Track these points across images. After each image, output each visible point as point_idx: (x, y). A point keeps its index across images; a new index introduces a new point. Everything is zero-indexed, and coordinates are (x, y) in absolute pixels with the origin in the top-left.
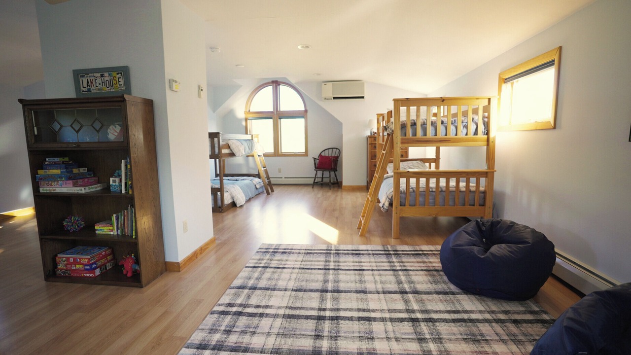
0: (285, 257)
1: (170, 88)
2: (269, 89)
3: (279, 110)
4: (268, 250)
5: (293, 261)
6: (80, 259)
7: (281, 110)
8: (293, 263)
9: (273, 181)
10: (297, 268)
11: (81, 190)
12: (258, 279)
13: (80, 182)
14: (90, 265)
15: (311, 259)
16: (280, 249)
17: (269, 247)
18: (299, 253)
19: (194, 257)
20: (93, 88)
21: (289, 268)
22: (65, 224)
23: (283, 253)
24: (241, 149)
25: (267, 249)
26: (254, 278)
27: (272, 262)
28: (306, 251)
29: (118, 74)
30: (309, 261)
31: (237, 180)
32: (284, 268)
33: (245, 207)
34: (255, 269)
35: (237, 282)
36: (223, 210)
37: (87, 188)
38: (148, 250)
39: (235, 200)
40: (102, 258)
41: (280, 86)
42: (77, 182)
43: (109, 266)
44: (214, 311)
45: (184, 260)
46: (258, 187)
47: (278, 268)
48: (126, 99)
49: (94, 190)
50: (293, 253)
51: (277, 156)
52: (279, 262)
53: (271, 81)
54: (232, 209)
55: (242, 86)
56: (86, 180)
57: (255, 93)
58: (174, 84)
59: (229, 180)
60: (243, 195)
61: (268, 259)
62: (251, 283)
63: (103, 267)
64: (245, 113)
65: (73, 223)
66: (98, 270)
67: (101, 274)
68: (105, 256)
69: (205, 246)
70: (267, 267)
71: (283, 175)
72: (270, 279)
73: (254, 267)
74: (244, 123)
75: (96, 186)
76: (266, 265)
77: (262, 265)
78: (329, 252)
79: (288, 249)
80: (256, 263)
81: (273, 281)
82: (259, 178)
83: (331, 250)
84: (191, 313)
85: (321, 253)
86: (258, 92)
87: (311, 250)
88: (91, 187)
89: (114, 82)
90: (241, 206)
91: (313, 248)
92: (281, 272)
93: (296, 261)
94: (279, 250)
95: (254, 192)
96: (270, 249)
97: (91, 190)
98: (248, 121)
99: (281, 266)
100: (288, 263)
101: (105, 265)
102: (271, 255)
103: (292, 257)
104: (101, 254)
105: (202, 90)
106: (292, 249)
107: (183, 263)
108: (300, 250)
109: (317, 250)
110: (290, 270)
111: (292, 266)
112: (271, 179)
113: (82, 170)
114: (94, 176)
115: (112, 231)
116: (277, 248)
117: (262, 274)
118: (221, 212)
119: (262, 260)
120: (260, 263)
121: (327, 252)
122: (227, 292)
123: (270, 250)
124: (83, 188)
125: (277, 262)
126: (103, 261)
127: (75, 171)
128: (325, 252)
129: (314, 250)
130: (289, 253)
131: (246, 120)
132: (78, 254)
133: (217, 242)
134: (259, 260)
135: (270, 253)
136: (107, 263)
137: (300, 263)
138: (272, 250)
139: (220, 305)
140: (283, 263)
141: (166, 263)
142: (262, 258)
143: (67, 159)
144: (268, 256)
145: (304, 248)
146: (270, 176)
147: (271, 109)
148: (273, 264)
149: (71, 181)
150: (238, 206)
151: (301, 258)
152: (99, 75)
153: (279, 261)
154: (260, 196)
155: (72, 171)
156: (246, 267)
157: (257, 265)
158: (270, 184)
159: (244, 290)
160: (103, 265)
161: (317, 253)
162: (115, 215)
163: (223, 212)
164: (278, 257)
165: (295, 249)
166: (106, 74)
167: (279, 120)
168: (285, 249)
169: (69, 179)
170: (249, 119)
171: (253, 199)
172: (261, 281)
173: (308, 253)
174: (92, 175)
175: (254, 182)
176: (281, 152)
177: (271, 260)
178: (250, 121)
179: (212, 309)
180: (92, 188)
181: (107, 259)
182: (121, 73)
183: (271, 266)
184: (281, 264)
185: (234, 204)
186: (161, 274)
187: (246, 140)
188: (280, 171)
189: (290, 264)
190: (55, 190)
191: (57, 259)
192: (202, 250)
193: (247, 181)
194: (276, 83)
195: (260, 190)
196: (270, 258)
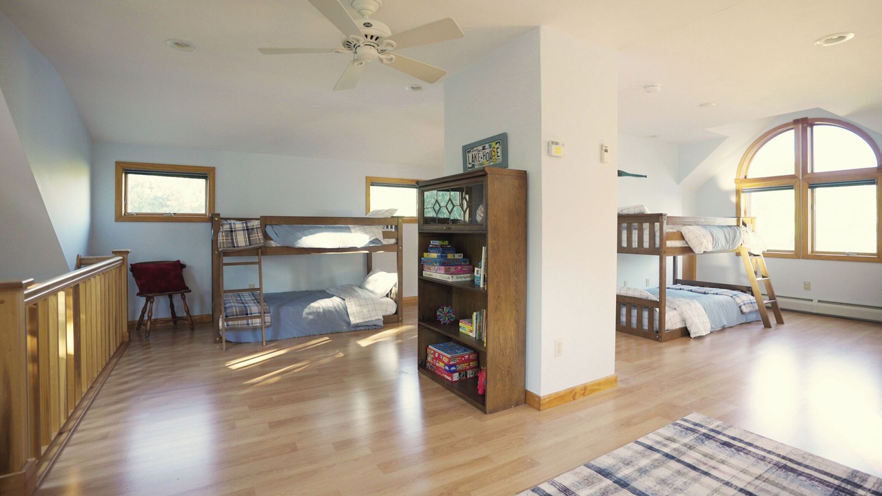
0: (723, 454)
1: (548, 152)
2: (789, 137)
3: (809, 171)
4: (696, 428)
5: (737, 468)
6: (443, 356)
7: (816, 170)
8: (735, 472)
9: (782, 303)
10: (736, 488)
11: (449, 278)
12: (643, 471)
13: (452, 269)
14: (450, 366)
15: (785, 483)
16: (724, 435)
17: (703, 424)
18: (763, 459)
19: (570, 396)
20: (476, 163)
21: (717, 479)
22: (438, 313)
23: (725, 444)
24: (705, 241)
25: (696, 425)
26: (637, 467)
27: (691, 453)
28: (784, 462)
29: (497, 143)
30: (777, 485)
31: (705, 293)
32: (706, 474)
33: (707, 340)
34: (649, 452)
35: (604, 462)
36: (660, 337)
37: (455, 276)
38: (500, 366)
39: (688, 325)
40: (464, 362)
41: (815, 127)
42: (449, 268)
43: (470, 374)
44: (539, 489)
45: (550, 396)
46: (745, 309)
47: (694, 468)
48: (488, 172)
49: (463, 280)
50: (748, 453)
51: (802, 258)
52: (704, 459)
53: (791, 120)
54: (680, 339)
55: (725, 138)
56: (459, 267)
57: (758, 145)
58: (554, 147)
59: (691, 291)
60: (706, 319)
61: (685, 445)
62: (624, 472)
63: (462, 373)
64: (737, 181)
65: (444, 314)
66: (457, 374)
67: (460, 381)
68: (469, 361)
69: (593, 385)
70: (672, 458)
71: (815, 295)
72: (663, 482)
73: (650, 448)
74: (734, 199)
75: (466, 275)
76: (674, 454)
77: (666, 450)
78: (849, 487)
79: (741, 441)
80: (659, 443)
81: (667, 488)
82: (753, 295)
83: (860, 487)
84: (512, 474)
85: (822, 482)
86: (763, 144)
87: (799, 464)
88: (459, 276)
89: (493, 153)
90: (700, 338)
91: (807, 463)
92: (695, 480)
93: (744, 471)
94: (720, 437)
95: (735, 318)
96: (702, 426)
97: (459, 280)
98: (743, 195)
99: (703, 468)
100: (722, 467)
101: (465, 371)
102: (697, 439)
103: (739, 461)
104: (463, 357)
105: (606, 151)
106: (750, 445)
107: (547, 400)
108: (769, 452)
109: (816, 470)
110: (716, 484)
111: (727, 479)
112: (778, 299)
113: (457, 256)
114: (470, 264)
115: (471, 331)
116: (717, 429)
117: (656, 465)
118: (657, 340)
119: (674, 441)
120: (665, 445)
121: (843, 485)
122: (577, 470)
123: (700, 429)
124: (450, 276)
125: (699, 456)
126: (464, 366)
127: (450, 256)
128: (837, 482)
129: (807, 467)
130: (739, 450)
131: (738, 193)
132: (443, 350)
133: (620, 385)
134: (668, 439)
135: (696, 435)
136: (468, 369)
137: (749, 478)
138: (704, 431)
139: (553, 484)
140: (713, 463)
141: (526, 392)
142: (675, 437)
143: (446, 243)
144: (689, 439)
145: (783, 454)
146: (776, 294)
147: (791, 171)
148: (689, 456)
149: (443, 267)
150: (692, 336)
151: (760, 469)
152: (481, 148)
153: (705, 455)
154: (749, 326)
155: (447, 257)
156: (637, 442)
157: (657, 447)
158: (774, 308)
159: (605, 479)
160: (463, 370)
161: (810, 477)
162: (475, 314)
163: (661, 341)
164: (710, 447)
165: (756, 447)
166: (487, 146)
167: (809, 190)
168: (734, 439)
169: (443, 264)
170: (743, 192)
171: (730, 330)
172: (645, 477)
173: (785, 467)
174: (468, 263)
175: (738, 300)
176: (812, 251)
177: (690, 448)
178: (747, 194)
179: (538, 484)
180: (461, 277)
181: (469, 364)
182: (499, 142)
183: (682, 458)
184: (705, 464)
185: (685, 333)
186: (517, 405)
187: (721, 227)
188: (807, 287)
189: (725, 472)
190: (432, 275)
191: (428, 350)
192: (585, 390)
193: (725, 296)
194: (804, 124)
195: (753, 317)
196: (692, 443)
